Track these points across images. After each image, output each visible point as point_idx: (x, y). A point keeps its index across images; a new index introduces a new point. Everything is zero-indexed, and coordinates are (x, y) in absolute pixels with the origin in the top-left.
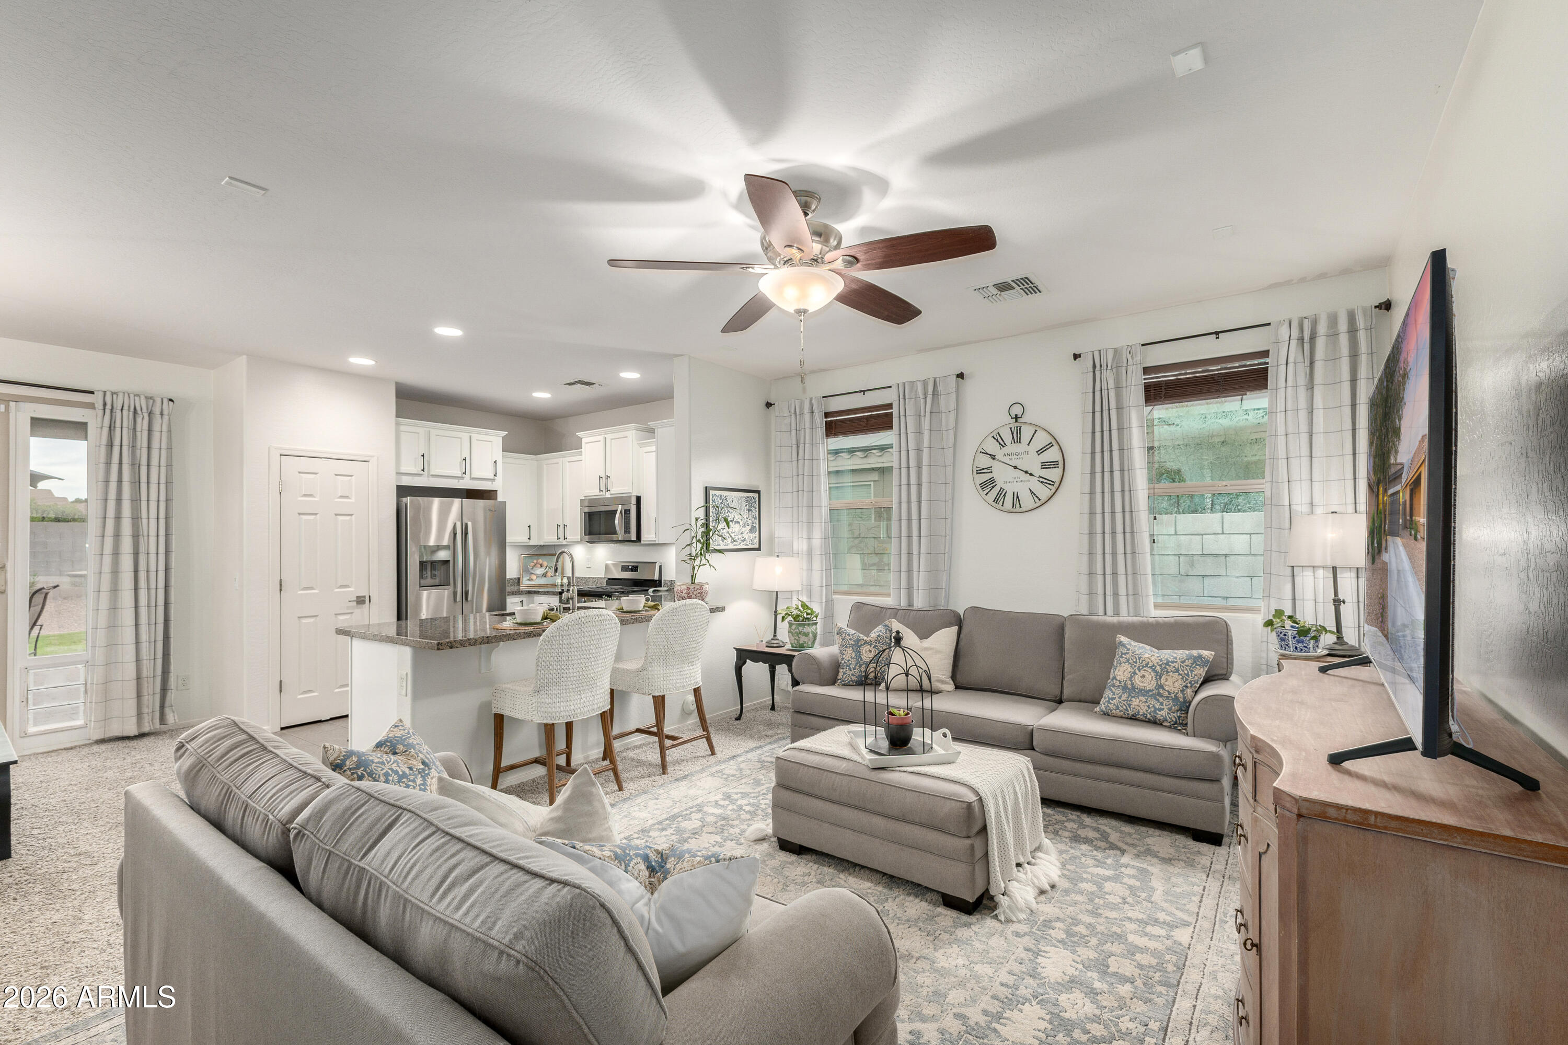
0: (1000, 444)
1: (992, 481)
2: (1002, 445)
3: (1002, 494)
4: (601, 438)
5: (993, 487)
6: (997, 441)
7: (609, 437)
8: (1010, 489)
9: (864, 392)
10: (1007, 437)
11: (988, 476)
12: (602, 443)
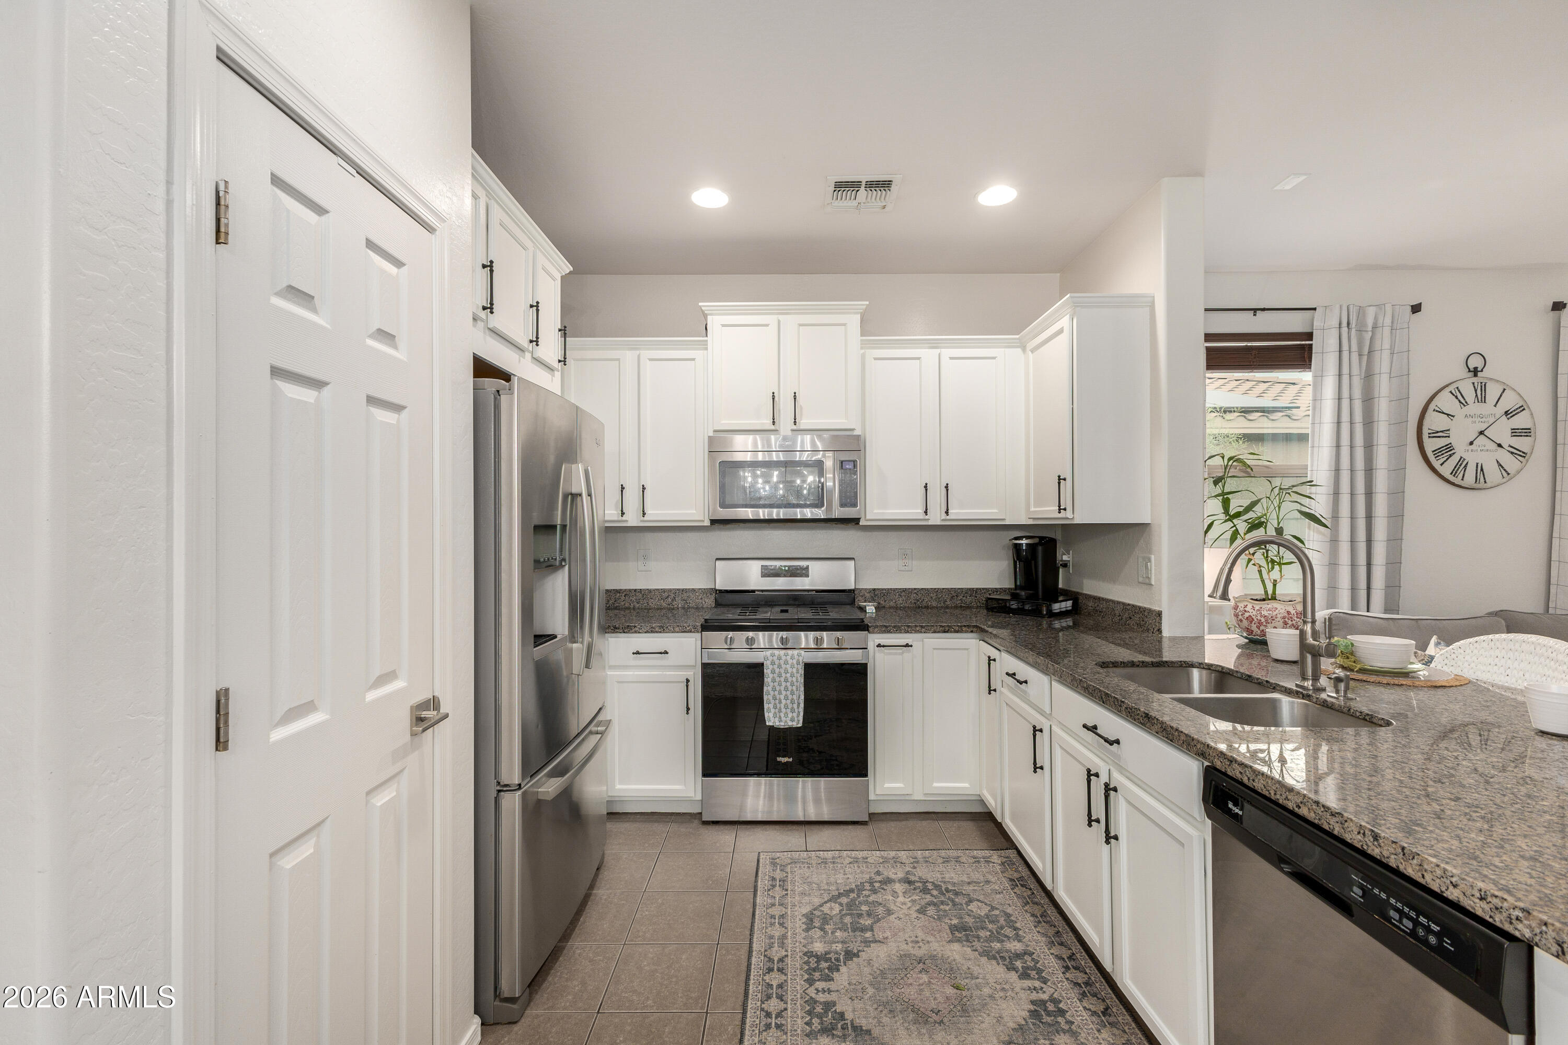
0: (1460, 402)
1: (1449, 448)
2: (1464, 403)
3: (1462, 465)
4: (771, 319)
5: (1451, 456)
6: (1456, 397)
7: (790, 322)
8: (1472, 459)
9: (1255, 311)
10: (1469, 394)
11: (1443, 442)
12: (773, 327)
